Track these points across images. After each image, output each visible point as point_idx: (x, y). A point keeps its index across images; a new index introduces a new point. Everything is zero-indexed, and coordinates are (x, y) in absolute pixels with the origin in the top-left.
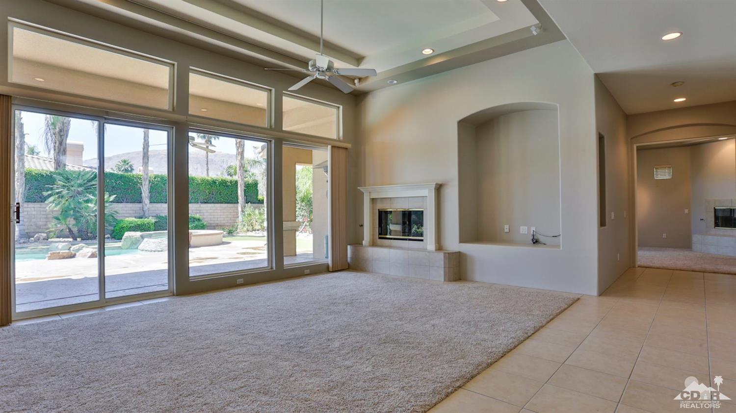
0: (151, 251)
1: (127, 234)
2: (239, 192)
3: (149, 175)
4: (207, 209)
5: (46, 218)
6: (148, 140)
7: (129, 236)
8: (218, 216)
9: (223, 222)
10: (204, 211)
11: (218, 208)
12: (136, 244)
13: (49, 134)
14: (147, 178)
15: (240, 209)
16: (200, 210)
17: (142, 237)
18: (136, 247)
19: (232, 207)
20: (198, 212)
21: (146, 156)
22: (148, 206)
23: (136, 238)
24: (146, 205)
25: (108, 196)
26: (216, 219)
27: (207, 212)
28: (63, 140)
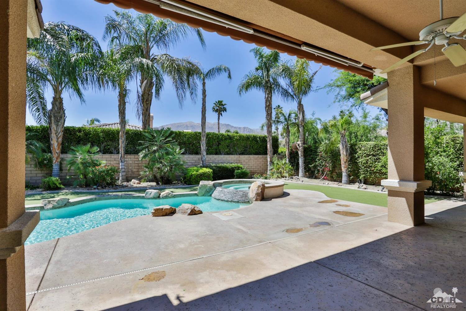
0: (228, 201)
1: (202, 183)
2: (268, 146)
3: (206, 132)
4: (244, 159)
5: (138, 166)
6: (205, 104)
7: (204, 185)
8: (252, 165)
9: (255, 169)
10: (242, 161)
11: (252, 159)
12: (209, 192)
13: (139, 104)
14: (205, 135)
15: (269, 160)
16: (239, 160)
17: (215, 186)
18: (209, 194)
19: (261, 158)
20: (238, 161)
21: (204, 118)
22: (205, 157)
23: (210, 187)
24: (204, 156)
25: (179, 149)
26: (250, 167)
27: (244, 162)
28: (148, 107)
